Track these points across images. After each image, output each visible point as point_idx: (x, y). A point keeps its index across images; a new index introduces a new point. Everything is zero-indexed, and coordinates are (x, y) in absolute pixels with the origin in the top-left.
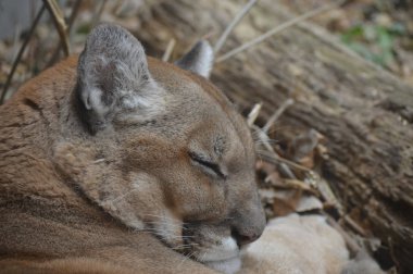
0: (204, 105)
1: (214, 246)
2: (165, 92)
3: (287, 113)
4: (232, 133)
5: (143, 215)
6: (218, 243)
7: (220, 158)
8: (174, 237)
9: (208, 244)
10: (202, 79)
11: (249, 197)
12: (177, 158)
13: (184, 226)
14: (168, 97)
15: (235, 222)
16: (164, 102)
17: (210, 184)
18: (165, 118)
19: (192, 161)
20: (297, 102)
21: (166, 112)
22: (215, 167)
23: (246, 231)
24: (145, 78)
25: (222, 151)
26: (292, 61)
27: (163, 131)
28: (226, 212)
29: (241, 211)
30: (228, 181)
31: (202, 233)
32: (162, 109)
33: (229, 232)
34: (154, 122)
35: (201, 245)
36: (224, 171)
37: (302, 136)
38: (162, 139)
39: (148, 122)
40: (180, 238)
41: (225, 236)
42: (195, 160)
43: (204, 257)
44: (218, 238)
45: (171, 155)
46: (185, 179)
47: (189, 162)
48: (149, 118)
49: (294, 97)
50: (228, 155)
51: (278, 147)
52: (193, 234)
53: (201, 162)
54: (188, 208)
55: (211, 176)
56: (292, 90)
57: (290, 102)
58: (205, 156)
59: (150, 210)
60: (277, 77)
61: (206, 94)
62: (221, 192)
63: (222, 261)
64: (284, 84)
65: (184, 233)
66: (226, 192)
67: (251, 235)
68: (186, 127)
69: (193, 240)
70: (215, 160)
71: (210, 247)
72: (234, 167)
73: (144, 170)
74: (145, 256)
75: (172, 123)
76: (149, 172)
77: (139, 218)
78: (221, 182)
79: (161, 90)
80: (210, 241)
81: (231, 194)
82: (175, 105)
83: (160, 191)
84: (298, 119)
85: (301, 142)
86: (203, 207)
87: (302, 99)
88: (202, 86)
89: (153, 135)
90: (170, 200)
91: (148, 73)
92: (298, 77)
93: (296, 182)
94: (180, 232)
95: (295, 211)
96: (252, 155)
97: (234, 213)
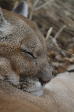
0: (26, 29)
1: (32, 86)
2: (10, 25)
3: (64, 31)
4: (38, 40)
5: (3, 74)
6: (34, 84)
7: (33, 51)
8: (16, 83)
9: (30, 85)
10: (25, 18)
11: (45, 66)
12: (16, 51)
13: (20, 78)
14: (12, 27)
15: (40, 76)
16: (10, 29)
17: (30, 61)
18: (11, 35)
19: (22, 52)
20: (68, 26)
21: (11, 33)
22: (31, 54)
23: (45, 79)
24: (2, 20)
25: (34, 48)
26: (66, 9)
27: (10, 41)
28: (37, 72)
29: (42, 71)
30: (37, 59)
31: (27, 81)
32: (10, 32)
33: (38, 80)
34: (6, 37)
35: (27, 86)
36: (35, 56)
37: (69, 40)
38: (10, 44)
39: (4, 37)
40: (18, 83)
41: (37, 81)
42: (23, 51)
43: (29, 90)
44: (34, 82)
45: (14, 50)
46: (20, 60)
47: (21, 53)
48: (4, 36)
49: (67, 24)
50: (37, 49)
51: (60, 45)
52: (24, 81)
53: (26, 52)
54: (22, 71)
55: (30, 58)
56: (66, 21)
57: (65, 26)
58: (28, 50)
59: (6, 72)
60: (60, 16)
61: (27, 25)
62: (34, 64)
63: (36, 91)
64: (63, 19)
65: (20, 81)
66: (36, 64)
67: (46, 80)
68: (19, 39)
69: (24, 84)
70: (31, 51)
71: (31, 86)
72: (39, 54)
73: (3, 57)
74: (4, 90)
75: (14, 37)
76: (5, 58)
77: (2, 75)
78: (34, 60)
79: (9, 24)
80: (31, 84)
81: (38, 64)
82: (15, 30)
83: (10, 65)
84: (68, 33)
85: (69, 43)
86: (27, 70)
87: (70, 25)
88: (25, 21)
89: (6, 43)
90: (14, 68)
91: (3, 18)
92: (68, 16)
93: (67, 59)
94: (19, 81)
95: (67, 71)
96: (46, 48)
97: (40, 72)
